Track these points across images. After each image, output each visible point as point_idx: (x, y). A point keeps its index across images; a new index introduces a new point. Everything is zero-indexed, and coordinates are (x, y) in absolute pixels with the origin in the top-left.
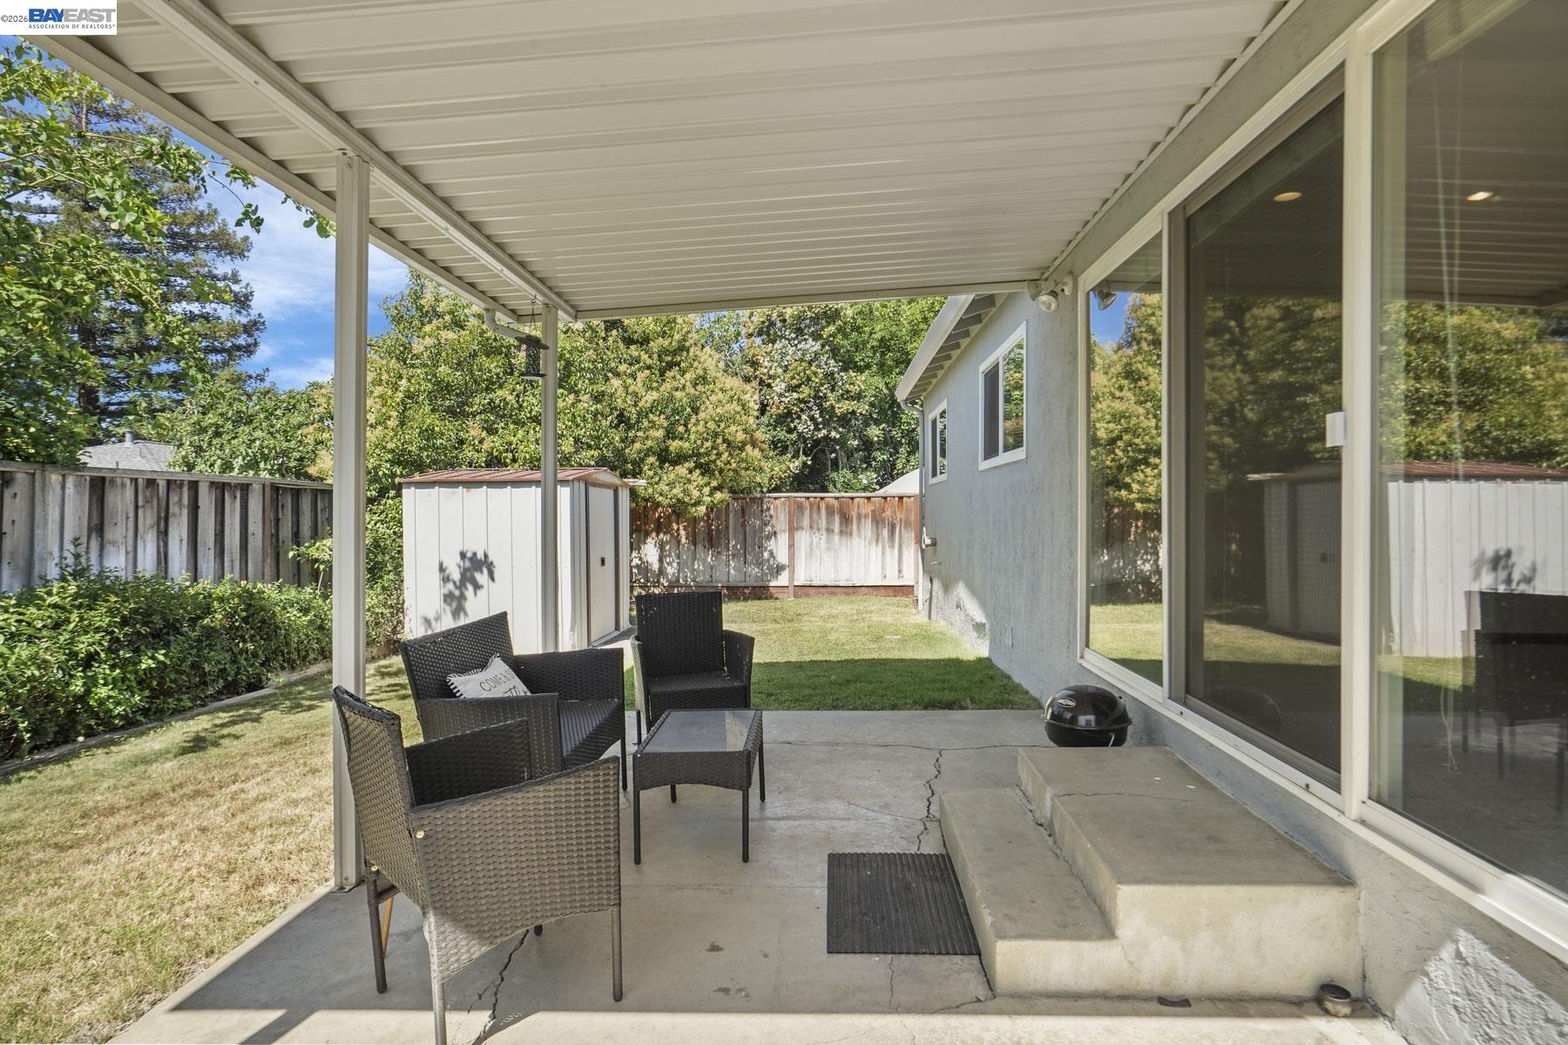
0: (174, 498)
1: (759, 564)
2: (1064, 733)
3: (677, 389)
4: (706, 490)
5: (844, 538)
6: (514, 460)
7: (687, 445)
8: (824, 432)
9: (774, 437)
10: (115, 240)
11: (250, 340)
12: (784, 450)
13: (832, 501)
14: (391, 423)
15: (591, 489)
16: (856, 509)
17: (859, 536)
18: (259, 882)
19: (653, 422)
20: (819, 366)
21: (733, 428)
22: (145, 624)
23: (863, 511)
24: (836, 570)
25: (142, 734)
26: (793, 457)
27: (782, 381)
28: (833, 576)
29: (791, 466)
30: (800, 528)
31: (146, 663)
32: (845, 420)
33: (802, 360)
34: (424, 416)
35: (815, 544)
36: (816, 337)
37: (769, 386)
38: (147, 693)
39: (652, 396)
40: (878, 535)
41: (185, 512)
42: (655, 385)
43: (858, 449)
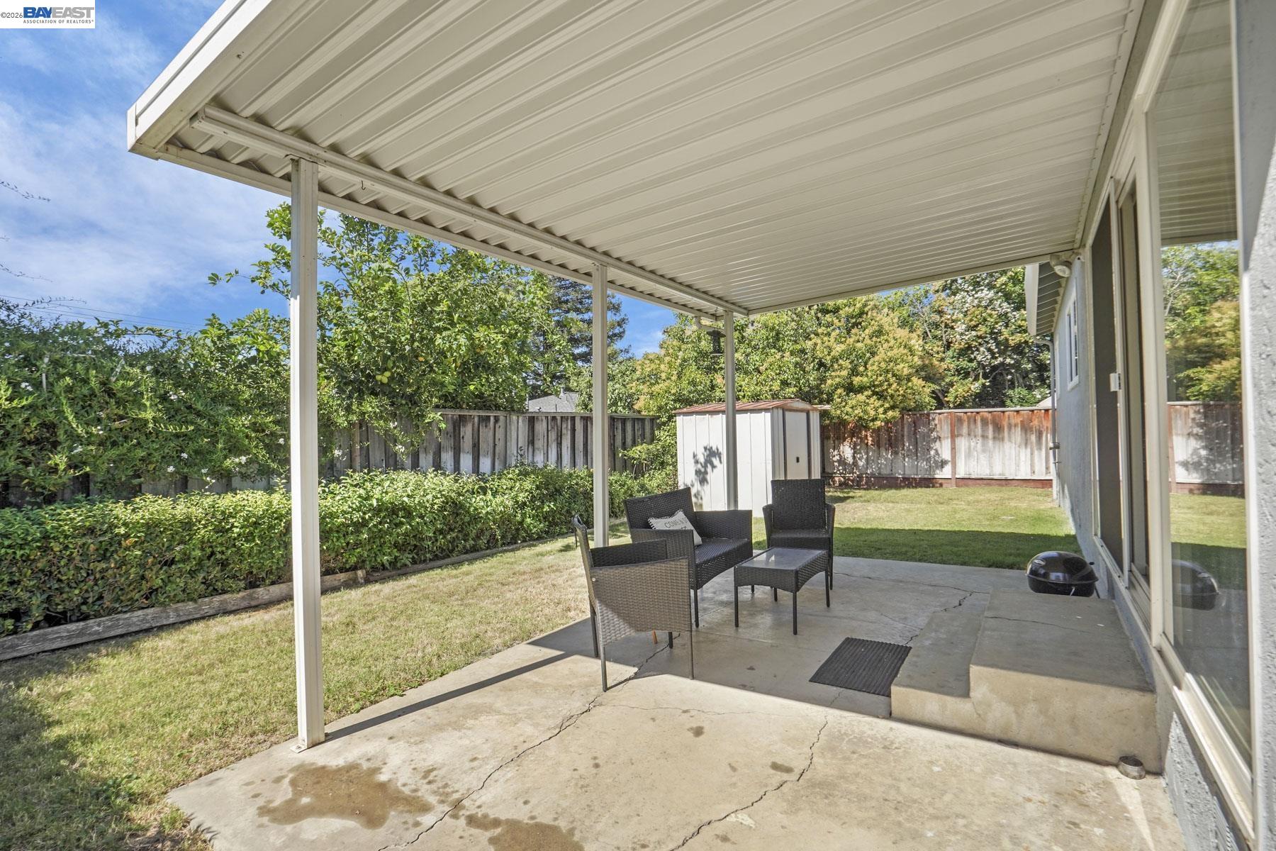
0: (564, 426)
1: (928, 460)
2: (1040, 584)
3: (858, 341)
4: (881, 410)
5: (997, 442)
6: (744, 397)
7: (865, 379)
8: (1000, 359)
9: (958, 366)
10: (559, 284)
11: (621, 330)
12: (967, 375)
13: (987, 415)
14: (673, 378)
15: (787, 414)
16: (1007, 419)
17: (1010, 441)
18: (569, 610)
19: (841, 365)
20: (993, 309)
21: (900, 367)
22: (546, 489)
23: (1013, 422)
24: (991, 467)
25: (545, 543)
26: (974, 380)
27: (964, 323)
28: (988, 472)
29: (972, 387)
30: (960, 435)
31: (546, 509)
32: (1019, 349)
33: (978, 306)
34: (693, 372)
35: (972, 447)
36: (991, 286)
37: (952, 328)
38: (547, 523)
39: (839, 348)
40: (1027, 440)
41: (569, 432)
42: (843, 339)
43: (1032, 371)
